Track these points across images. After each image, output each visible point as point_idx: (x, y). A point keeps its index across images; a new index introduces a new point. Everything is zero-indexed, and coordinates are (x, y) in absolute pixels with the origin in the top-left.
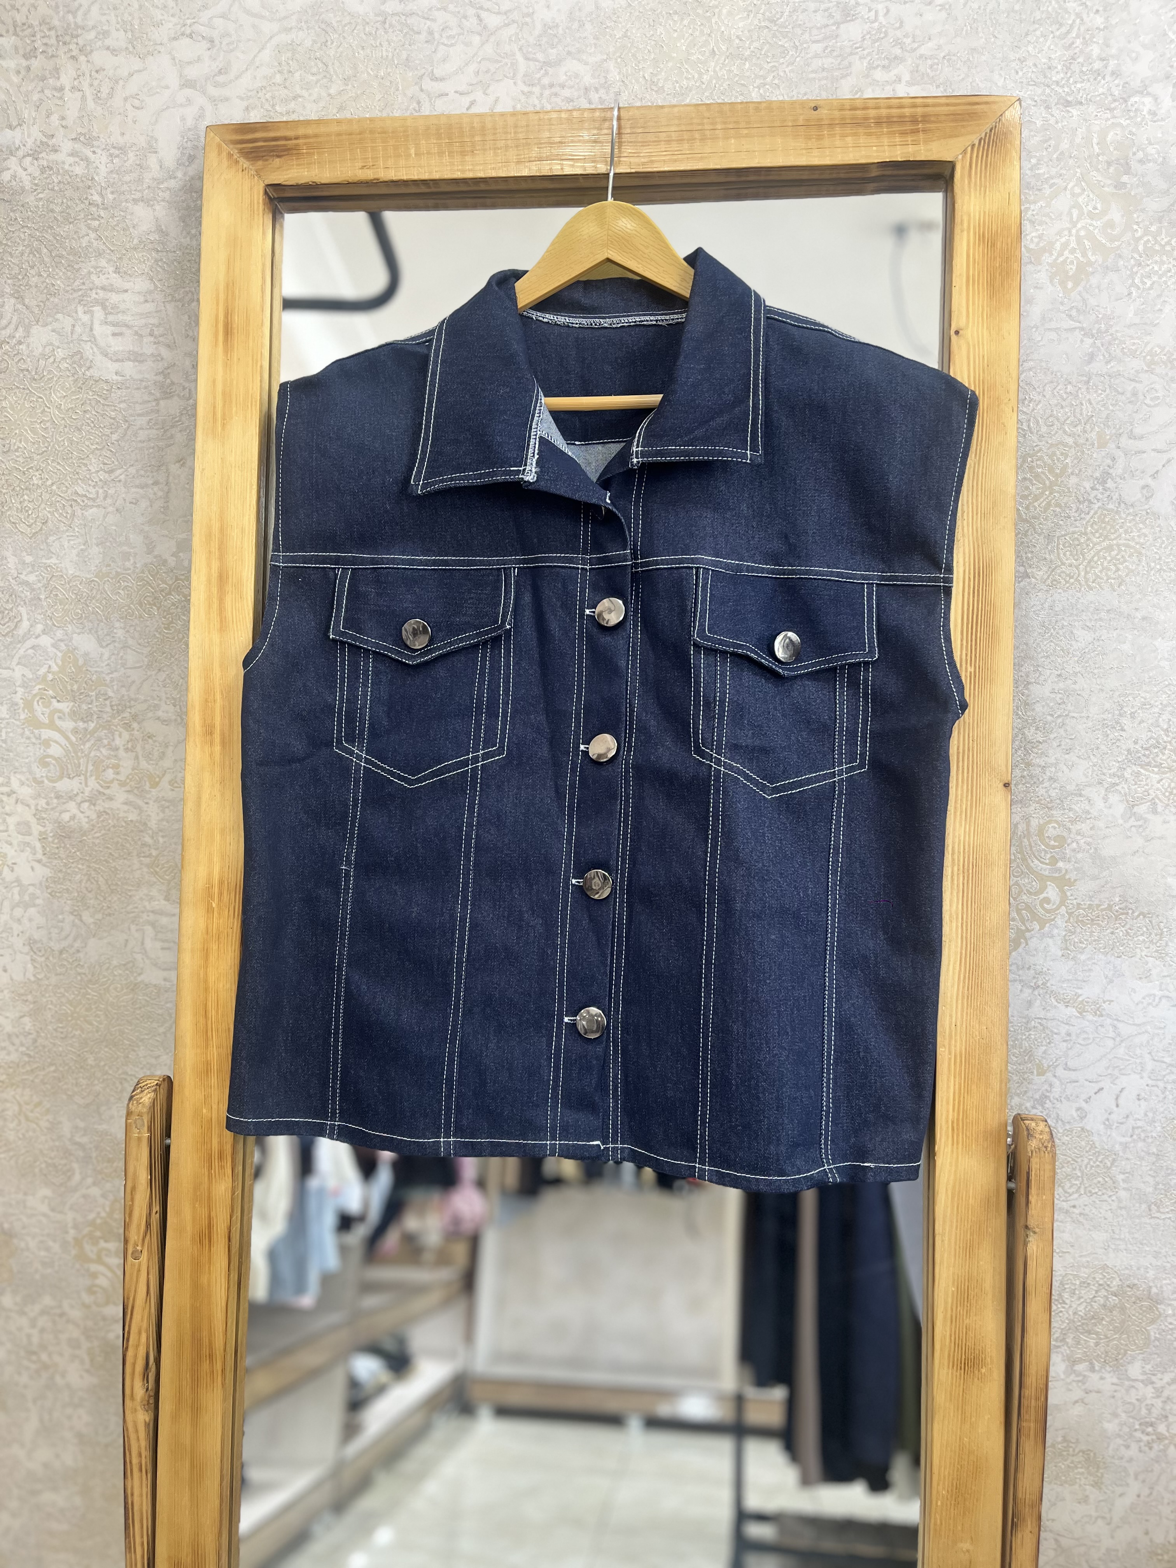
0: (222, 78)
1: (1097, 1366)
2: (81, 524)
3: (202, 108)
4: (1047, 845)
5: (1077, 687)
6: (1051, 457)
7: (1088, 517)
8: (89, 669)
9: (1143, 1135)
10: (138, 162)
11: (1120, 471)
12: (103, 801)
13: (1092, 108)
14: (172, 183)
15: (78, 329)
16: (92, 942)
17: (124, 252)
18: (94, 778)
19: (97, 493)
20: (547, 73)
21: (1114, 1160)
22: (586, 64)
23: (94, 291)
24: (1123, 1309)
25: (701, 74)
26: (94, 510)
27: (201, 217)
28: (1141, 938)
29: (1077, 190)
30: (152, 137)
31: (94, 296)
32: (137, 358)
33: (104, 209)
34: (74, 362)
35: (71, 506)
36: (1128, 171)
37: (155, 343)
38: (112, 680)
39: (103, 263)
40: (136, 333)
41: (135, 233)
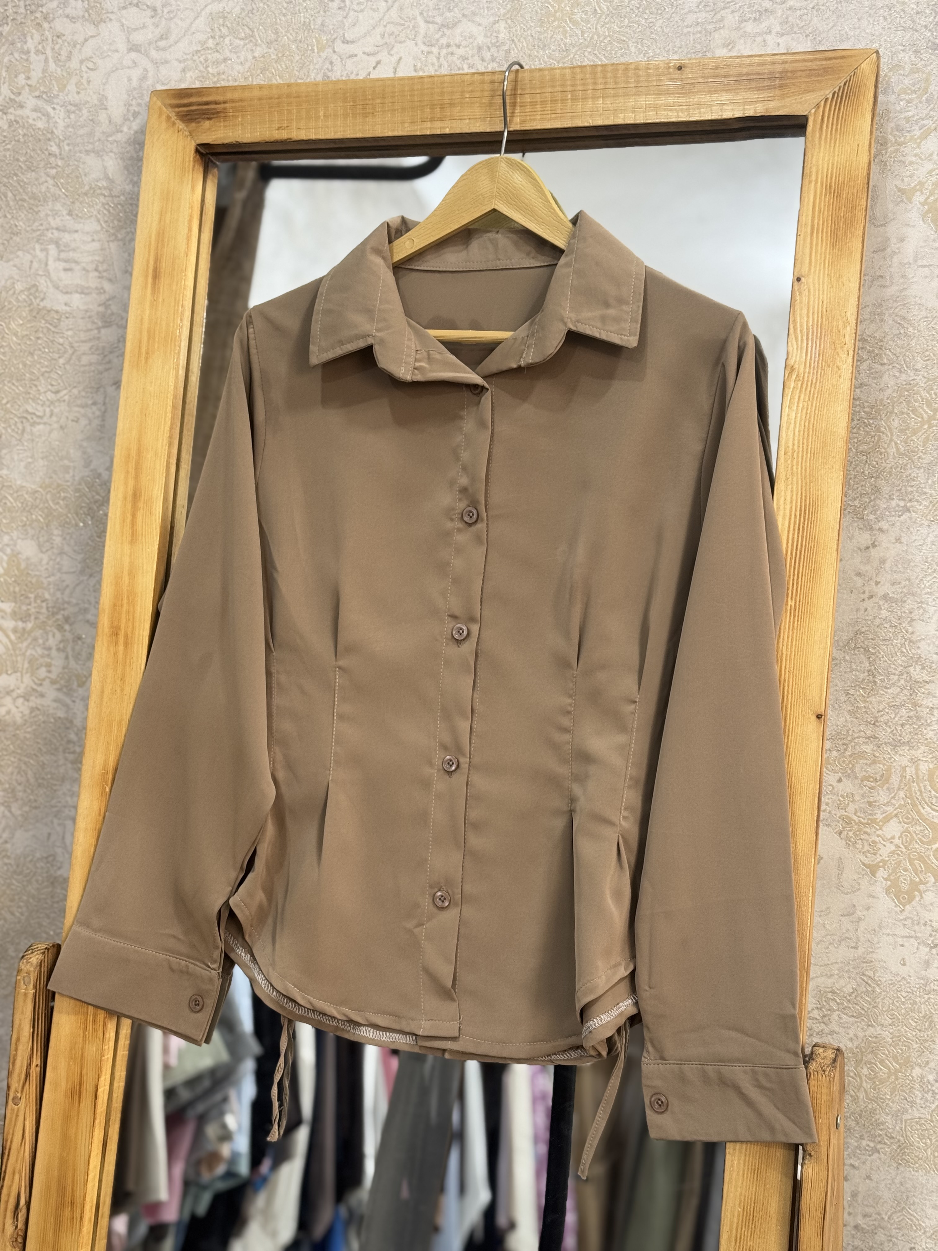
0: (162, 44)
2: (29, 439)
3: (146, 70)
8: (30, 572)
10: (91, 118)
12: (36, 697)
14: (119, 136)
15: (35, 265)
16: (19, 834)
17: (77, 197)
18: (28, 675)
19: (45, 411)
20: (444, 35)
22: (479, 25)
23: (50, 231)
26: (41, 427)
27: (141, 166)
30: (103, 95)
31: (50, 235)
32: (83, 291)
33: (62, 159)
34: (31, 294)
35: (22, 422)
37: (99, 277)
38: (49, 583)
39: (58, 206)
40: (84, 269)
41: (86, 180)
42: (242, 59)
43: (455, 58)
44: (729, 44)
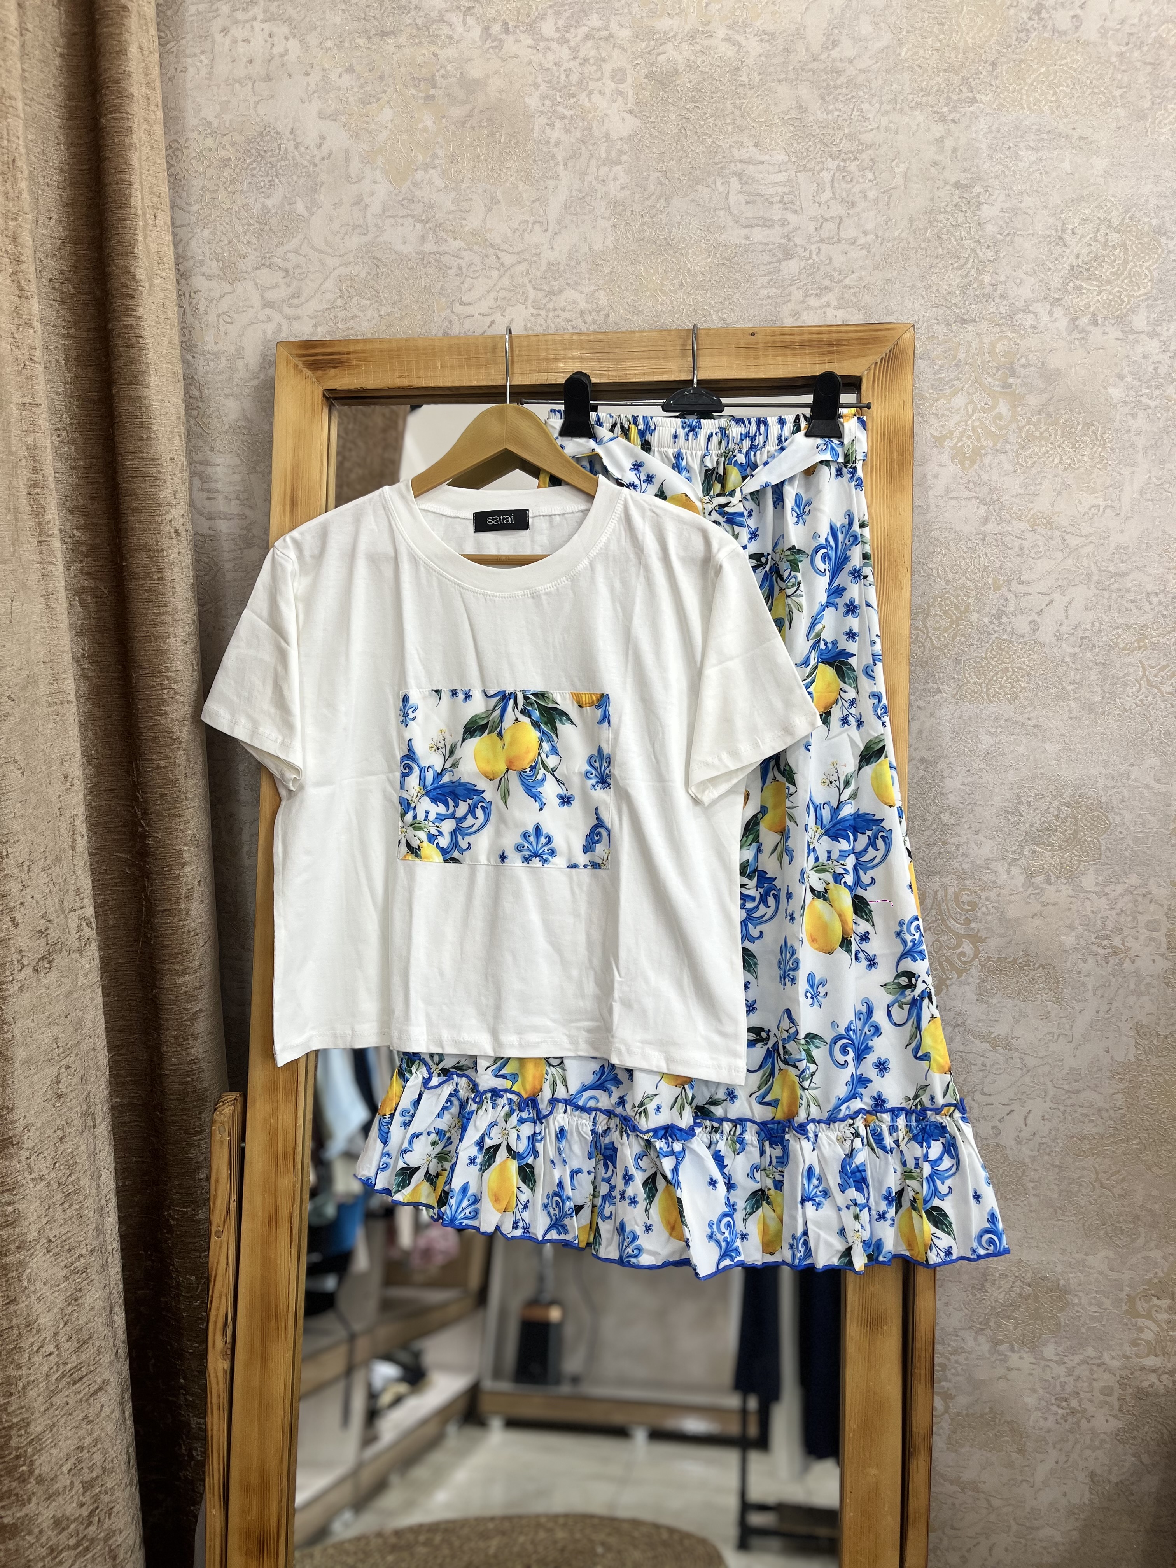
0: (295, 301)
1: (1016, 1346)
3: (279, 324)
4: (962, 909)
5: (982, 780)
6: (957, 596)
7: (987, 645)
9: (1048, 1150)
10: (229, 365)
11: (1012, 609)
13: (984, 326)
14: (256, 382)
17: (217, 435)
20: (551, 300)
21: (1024, 1171)
22: (582, 293)
23: (193, 465)
24: (1036, 1298)
25: (672, 301)
28: (1041, 986)
29: (972, 390)
30: (240, 346)
32: (226, 517)
33: (202, 401)
36: (1013, 375)
37: (240, 505)
39: (200, 443)
40: (226, 498)
41: (226, 420)
42: (369, 317)
43: (560, 320)
44: (796, 314)
